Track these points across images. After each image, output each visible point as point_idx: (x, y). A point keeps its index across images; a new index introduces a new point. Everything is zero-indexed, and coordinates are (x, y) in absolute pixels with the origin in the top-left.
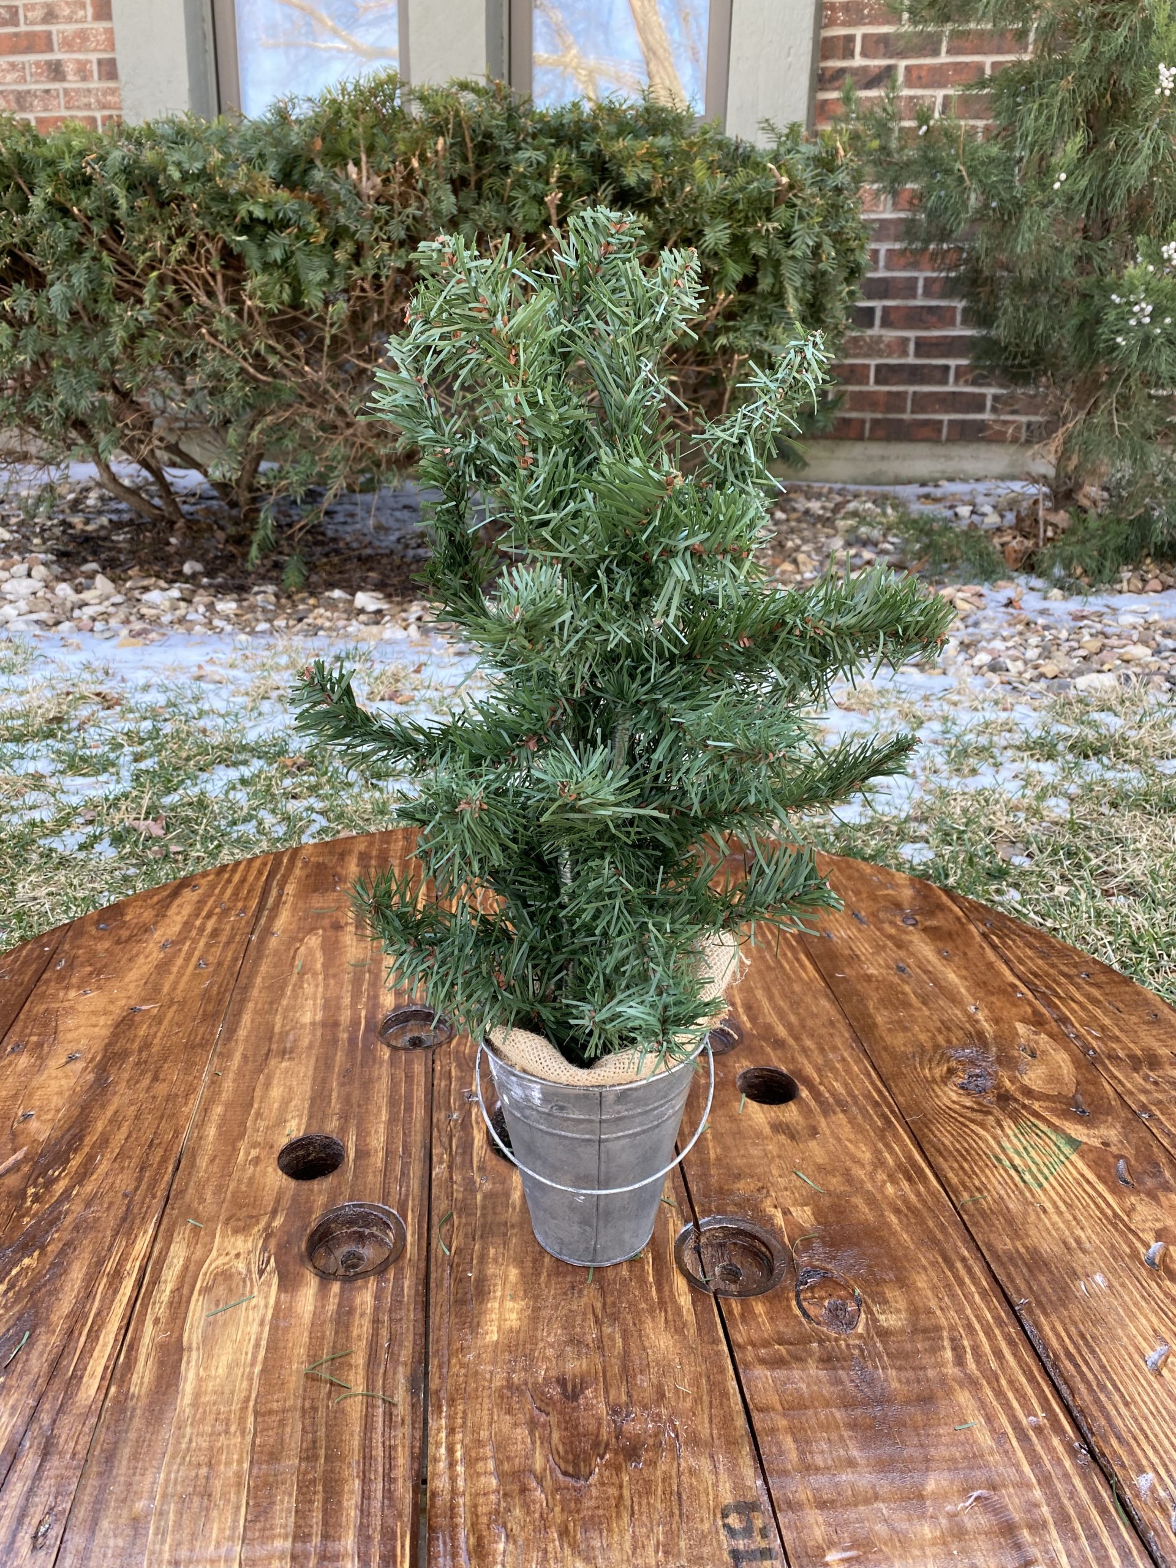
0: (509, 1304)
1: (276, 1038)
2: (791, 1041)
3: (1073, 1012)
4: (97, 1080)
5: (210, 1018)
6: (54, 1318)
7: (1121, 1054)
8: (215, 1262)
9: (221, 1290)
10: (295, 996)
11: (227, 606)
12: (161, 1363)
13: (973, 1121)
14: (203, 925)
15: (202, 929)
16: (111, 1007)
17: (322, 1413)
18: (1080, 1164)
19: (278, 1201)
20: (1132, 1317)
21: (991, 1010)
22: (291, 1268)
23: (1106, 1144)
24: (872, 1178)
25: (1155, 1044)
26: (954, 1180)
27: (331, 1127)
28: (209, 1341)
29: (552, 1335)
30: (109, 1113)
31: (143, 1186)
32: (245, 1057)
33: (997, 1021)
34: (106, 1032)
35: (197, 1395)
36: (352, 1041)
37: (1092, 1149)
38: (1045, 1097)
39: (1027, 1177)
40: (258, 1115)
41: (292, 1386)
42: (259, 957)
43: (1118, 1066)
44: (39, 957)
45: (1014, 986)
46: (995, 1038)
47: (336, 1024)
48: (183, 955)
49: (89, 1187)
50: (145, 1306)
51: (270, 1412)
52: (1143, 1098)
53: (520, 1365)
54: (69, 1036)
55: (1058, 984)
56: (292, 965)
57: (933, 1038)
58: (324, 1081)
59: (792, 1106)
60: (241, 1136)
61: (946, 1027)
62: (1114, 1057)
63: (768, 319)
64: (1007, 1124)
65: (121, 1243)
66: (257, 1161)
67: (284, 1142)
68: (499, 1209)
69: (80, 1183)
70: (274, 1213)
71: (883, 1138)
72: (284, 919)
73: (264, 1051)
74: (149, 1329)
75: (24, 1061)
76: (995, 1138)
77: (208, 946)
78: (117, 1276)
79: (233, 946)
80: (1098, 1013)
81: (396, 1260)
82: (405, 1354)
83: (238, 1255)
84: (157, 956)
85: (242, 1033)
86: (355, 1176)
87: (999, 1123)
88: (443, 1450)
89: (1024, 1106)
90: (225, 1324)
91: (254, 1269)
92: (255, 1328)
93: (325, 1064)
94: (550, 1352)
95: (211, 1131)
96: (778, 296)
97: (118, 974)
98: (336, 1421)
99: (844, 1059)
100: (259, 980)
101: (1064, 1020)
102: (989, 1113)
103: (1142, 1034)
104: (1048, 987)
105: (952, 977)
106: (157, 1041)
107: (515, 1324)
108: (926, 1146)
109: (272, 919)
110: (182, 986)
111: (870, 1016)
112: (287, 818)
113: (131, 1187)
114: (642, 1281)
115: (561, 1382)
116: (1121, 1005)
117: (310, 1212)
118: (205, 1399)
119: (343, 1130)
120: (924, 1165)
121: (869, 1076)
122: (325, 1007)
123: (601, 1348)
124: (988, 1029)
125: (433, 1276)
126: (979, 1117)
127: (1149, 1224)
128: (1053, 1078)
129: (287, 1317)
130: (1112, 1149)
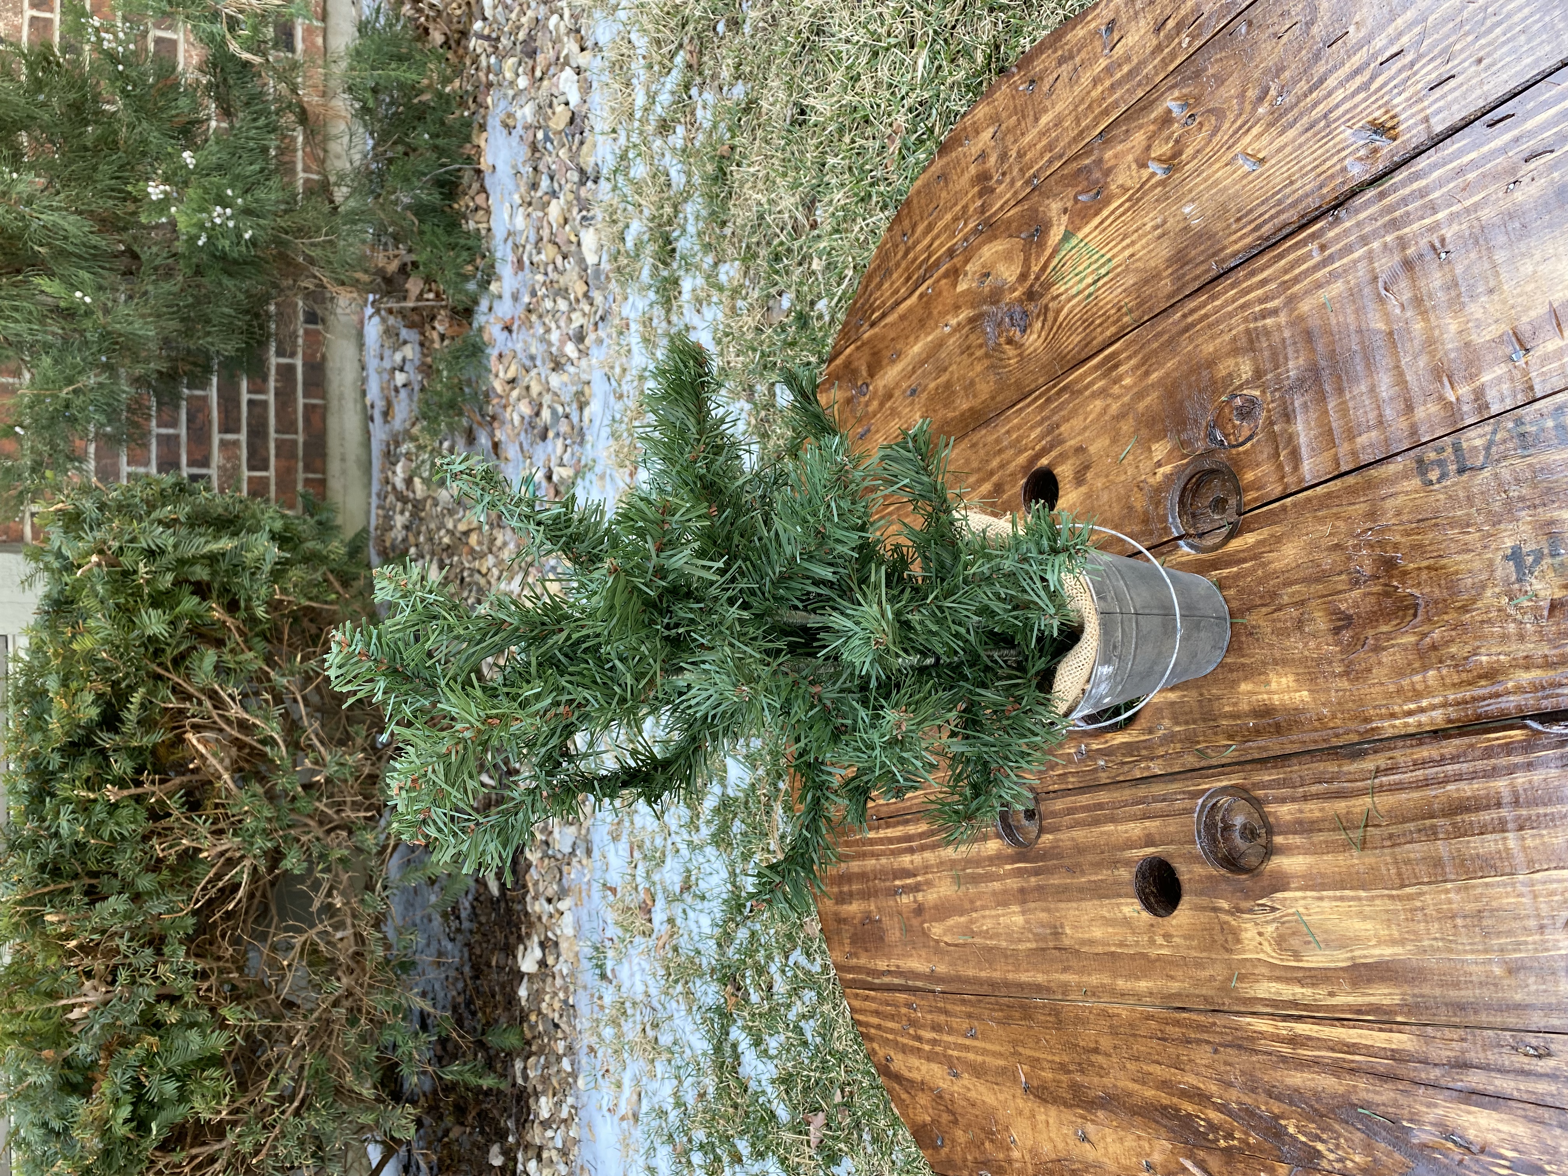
1: (1042, 945)
4: (1102, 1107)
5: (1027, 1012)
6: (1341, 1090)
10: (997, 935)
11: (544, 1107)
12: (1370, 981)
13: (1055, 320)
15: (934, 1042)
16: (1027, 1112)
17: (1393, 829)
18: (1086, 230)
19: (1203, 909)
20: (1216, 183)
21: (947, 313)
22: (1266, 883)
23: (1065, 211)
24: (1119, 397)
25: (967, 176)
26: (1113, 329)
27: (1126, 874)
28: (1344, 943)
29: (1296, 645)
30: (1136, 1087)
31: (1205, 1036)
32: (1065, 970)
33: (957, 308)
35: (1393, 942)
36: (1037, 872)
37: (1071, 221)
39: (1103, 271)
40: (1121, 944)
41: (1373, 860)
42: (959, 979)
45: (921, 296)
46: (973, 307)
48: (963, 1054)
49: (1213, 1088)
50: (1319, 1008)
51: (1399, 874)
53: (1326, 668)
54: (1061, 1145)
55: (915, 259)
56: (964, 945)
57: (979, 359)
58: (1081, 890)
59: (1057, 471)
60: (1144, 956)
61: (967, 350)
62: (983, 209)
63: (237, 568)
64: (1054, 291)
65: (1263, 1045)
66: (1167, 936)
67: (1146, 915)
68: (1187, 709)
69: (1209, 1098)
70: (1215, 909)
71: (1080, 392)
72: (917, 964)
73: (1057, 953)
74: (1341, 1000)
76: (1069, 300)
77: (951, 1031)
78: (1294, 1041)
79: (949, 1007)
80: (940, 224)
81: (1246, 791)
82: (1332, 767)
84: (967, 1079)
85: (1040, 978)
86: (1171, 842)
87: (1054, 298)
88: (1410, 720)
89: (1037, 278)
91: (1271, 916)
92: (1326, 904)
93: (1063, 893)
94: (1312, 644)
95: (1143, 985)
96: (213, 559)
97: (990, 1114)
98: (1400, 817)
99: (1008, 432)
101: (951, 253)
102: (1046, 307)
105: (917, 349)
107: (1291, 678)
108: (1083, 355)
109: (916, 975)
110: (997, 1048)
111: (962, 414)
112: (795, 991)
113: (1208, 1048)
114: (1237, 576)
115: (1337, 631)
116: (932, 207)
117: (1210, 877)
118: (1396, 934)
119: (1127, 863)
120: (1102, 356)
121: (1021, 410)
122: (1005, 904)
123: (1302, 603)
124: (963, 315)
125: (1257, 756)
126: (1051, 315)
127: (1134, 173)
128: (1008, 256)
129: (1311, 876)
130: (1069, 205)
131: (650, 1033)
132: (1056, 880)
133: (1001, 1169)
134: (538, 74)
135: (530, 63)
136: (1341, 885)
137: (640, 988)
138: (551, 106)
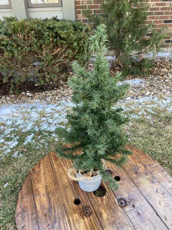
1: (64, 185)
3: (142, 160)
4: (48, 197)
5: (55, 184)
8: (75, 218)
9: (77, 222)
10: (63, 179)
13: (137, 178)
14: (46, 169)
16: (43, 186)
18: (148, 181)
19: (77, 208)
20: (157, 198)
21: (134, 161)
22: (83, 217)
24: (131, 188)
26: (138, 186)
30: (52, 202)
33: (135, 163)
34: (45, 190)
37: (148, 179)
39: (144, 184)
40: (69, 197)
43: (148, 167)
44: (29, 180)
45: (135, 157)
47: (70, 182)
48: (46, 175)
50: (71, 226)
52: (151, 170)
54: (41, 192)
56: (60, 174)
57: (130, 167)
60: (68, 201)
61: (131, 165)
62: (147, 165)
66: (72, 204)
67: (73, 200)
69: (55, 213)
70: (77, 210)
71: (130, 183)
72: (55, 166)
73: (64, 188)
75: (38, 197)
76: (140, 180)
79: (52, 172)
81: (92, 212)
82: (98, 224)
83: (77, 217)
84: (43, 176)
87: (139, 177)
90: (80, 226)
91: (79, 218)
92: (83, 225)
94: (111, 219)
99: (123, 173)
100: (58, 177)
103: (149, 161)
105: (129, 157)
106: (51, 190)
107: (106, 216)
110: (49, 180)
113: (61, 211)
119: (78, 197)
120: (135, 185)
121: (126, 174)
124: (135, 164)
125: (96, 213)
127: (155, 187)
128: (143, 170)
129: (85, 223)
130: (150, 178)
131: (27, 118)
132: (73, 187)
133: (34, 183)
134: (148, 88)
138: (145, 90)
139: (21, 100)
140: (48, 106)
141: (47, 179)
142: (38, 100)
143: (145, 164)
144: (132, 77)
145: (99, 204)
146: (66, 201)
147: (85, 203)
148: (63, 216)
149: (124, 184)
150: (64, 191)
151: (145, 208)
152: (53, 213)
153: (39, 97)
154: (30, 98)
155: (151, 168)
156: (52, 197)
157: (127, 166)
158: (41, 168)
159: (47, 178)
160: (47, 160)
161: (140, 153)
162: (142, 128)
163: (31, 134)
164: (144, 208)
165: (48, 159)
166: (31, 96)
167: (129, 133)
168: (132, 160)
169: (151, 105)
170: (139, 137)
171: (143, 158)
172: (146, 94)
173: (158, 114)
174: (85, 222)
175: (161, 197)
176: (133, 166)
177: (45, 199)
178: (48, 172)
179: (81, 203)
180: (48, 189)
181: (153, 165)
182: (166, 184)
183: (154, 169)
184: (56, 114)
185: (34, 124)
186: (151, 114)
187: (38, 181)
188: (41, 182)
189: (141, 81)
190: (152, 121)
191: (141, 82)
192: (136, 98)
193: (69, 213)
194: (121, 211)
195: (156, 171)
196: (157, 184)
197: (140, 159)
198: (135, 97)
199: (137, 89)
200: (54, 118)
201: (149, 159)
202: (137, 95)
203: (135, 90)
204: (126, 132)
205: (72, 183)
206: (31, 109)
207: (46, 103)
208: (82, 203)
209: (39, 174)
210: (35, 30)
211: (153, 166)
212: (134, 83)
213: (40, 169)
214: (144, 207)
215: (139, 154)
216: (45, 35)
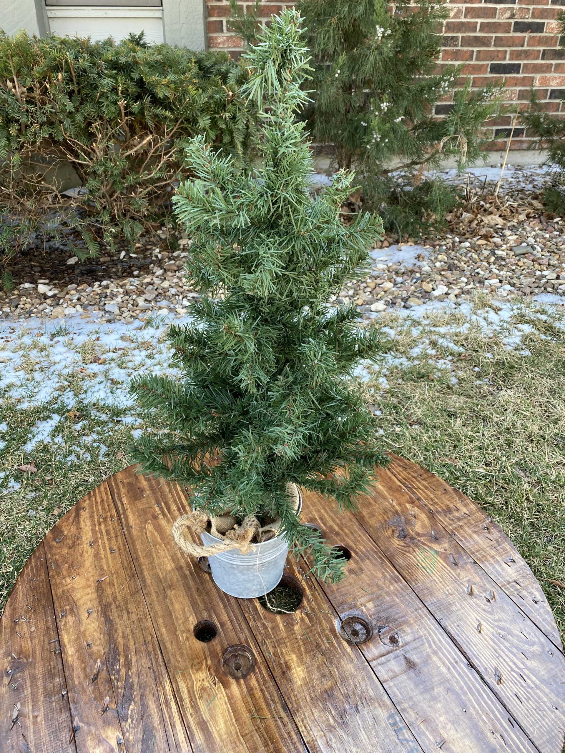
0: (298, 669)
1: (163, 580)
2: (341, 532)
3: (421, 494)
4: (106, 620)
5: (132, 576)
6: (156, 725)
7: (440, 510)
8: (197, 686)
9: (205, 696)
10: (159, 558)
12: (202, 730)
13: (406, 551)
14: (100, 529)
15: (101, 532)
16: (89, 583)
17: (262, 729)
18: (441, 561)
19: (204, 653)
21: (397, 500)
22: (224, 679)
23: (445, 550)
24: (385, 584)
25: (448, 503)
26: (409, 578)
27: (205, 615)
28: (212, 716)
29: (316, 675)
30: (121, 634)
31: (154, 663)
32: (156, 593)
33: (400, 504)
34: (94, 596)
35: (220, 736)
36: (191, 573)
37: (442, 553)
38: (423, 535)
39: (428, 570)
40: (177, 618)
41: (248, 722)
42: (133, 542)
43: (440, 516)
44: (41, 565)
45: (400, 487)
46: (402, 512)
47: (181, 568)
48: (101, 547)
49: (134, 670)
50: (184, 710)
51: (246, 734)
52: (450, 527)
53: (312, 690)
54: (81, 602)
55: (413, 482)
56: (148, 542)
57: (383, 518)
58: (192, 596)
59: (351, 561)
60: (176, 629)
61: (385, 512)
62: (438, 512)
64: (416, 549)
65: (160, 689)
66: (187, 639)
67: (192, 627)
68: (278, 633)
69: (129, 668)
70: (206, 658)
71: (383, 567)
72: (132, 519)
73: (162, 588)
74: (190, 718)
75: (70, 619)
76: (414, 557)
77: (109, 540)
78: (167, 702)
79: (119, 538)
80: (428, 492)
81: (256, 664)
82: (277, 700)
83: (203, 680)
84: (91, 551)
85: (148, 581)
86: (225, 635)
87: (413, 549)
88: (303, 728)
89: (419, 541)
90: (214, 708)
91: (212, 684)
92: (225, 706)
93: (188, 588)
94: (318, 682)
95: (164, 631)
97: (81, 565)
98: (267, 730)
99: (360, 536)
100: (140, 553)
101: (419, 499)
102: (409, 547)
103: (443, 499)
104: (411, 484)
105: (380, 486)
106: (118, 594)
107: (303, 676)
108: (396, 566)
109: (126, 519)
110: (111, 564)
111: (361, 512)
113: (150, 664)
114: (334, 646)
115: (326, 691)
116: (434, 487)
117: (218, 654)
118: (224, 737)
119: (210, 616)
120: (398, 575)
121: (370, 541)
122: (173, 560)
123: (331, 676)
124: (398, 508)
125: (270, 666)
126: (407, 549)
127: (465, 579)
128: (424, 526)
129: (233, 698)
130: (448, 552)
131: (37, 367)
132: (191, 583)
133: (58, 574)
134: (443, 273)
135: (446, 268)
136: (235, 711)
137: (57, 358)
138: (431, 281)
139: (16, 307)
140: (112, 326)
141: (104, 560)
142: (78, 307)
143: (431, 507)
144: (389, 239)
145: (280, 637)
146: (168, 631)
147: (232, 634)
148: (155, 679)
149: (361, 570)
150: (161, 597)
151: (430, 646)
152: (123, 672)
153: (79, 299)
154: (49, 301)
155: (449, 518)
156: (121, 617)
157: (374, 516)
158: (82, 525)
159: (103, 556)
160: (105, 498)
161: (415, 475)
162: (422, 397)
163: (50, 417)
164: (427, 645)
165: (107, 494)
166: (54, 296)
167: (378, 413)
168: (389, 496)
169: (449, 327)
170: (411, 425)
171: (426, 488)
172: (436, 293)
173: (474, 354)
174: (232, 695)
175: (484, 610)
176: (393, 513)
177: (95, 625)
178: (105, 538)
179: (220, 635)
180: (105, 594)
181: (458, 510)
182: (500, 570)
183: (461, 524)
184: (136, 352)
185: (60, 384)
186: (451, 354)
187: (71, 566)
188: (82, 570)
189: (419, 252)
190: (456, 376)
191: (418, 257)
192: (403, 304)
193: (176, 668)
194: (353, 656)
195: (467, 529)
196: (469, 569)
197: (414, 493)
198: (399, 300)
199: (405, 277)
200: (130, 365)
201: (446, 492)
202: (404, 295)
203: (399, 279)
204: (372, 409)
205: (187, 572)
206: (53, 336)
207: (104, 319)
208: (223, 635)
209: (74, 543)
210: (68, 70)
211: (457, 514)
212: (394, 260)
213: (79, 528)
214: (428, 642)
215: (414, 477)
216: (103, 86)
